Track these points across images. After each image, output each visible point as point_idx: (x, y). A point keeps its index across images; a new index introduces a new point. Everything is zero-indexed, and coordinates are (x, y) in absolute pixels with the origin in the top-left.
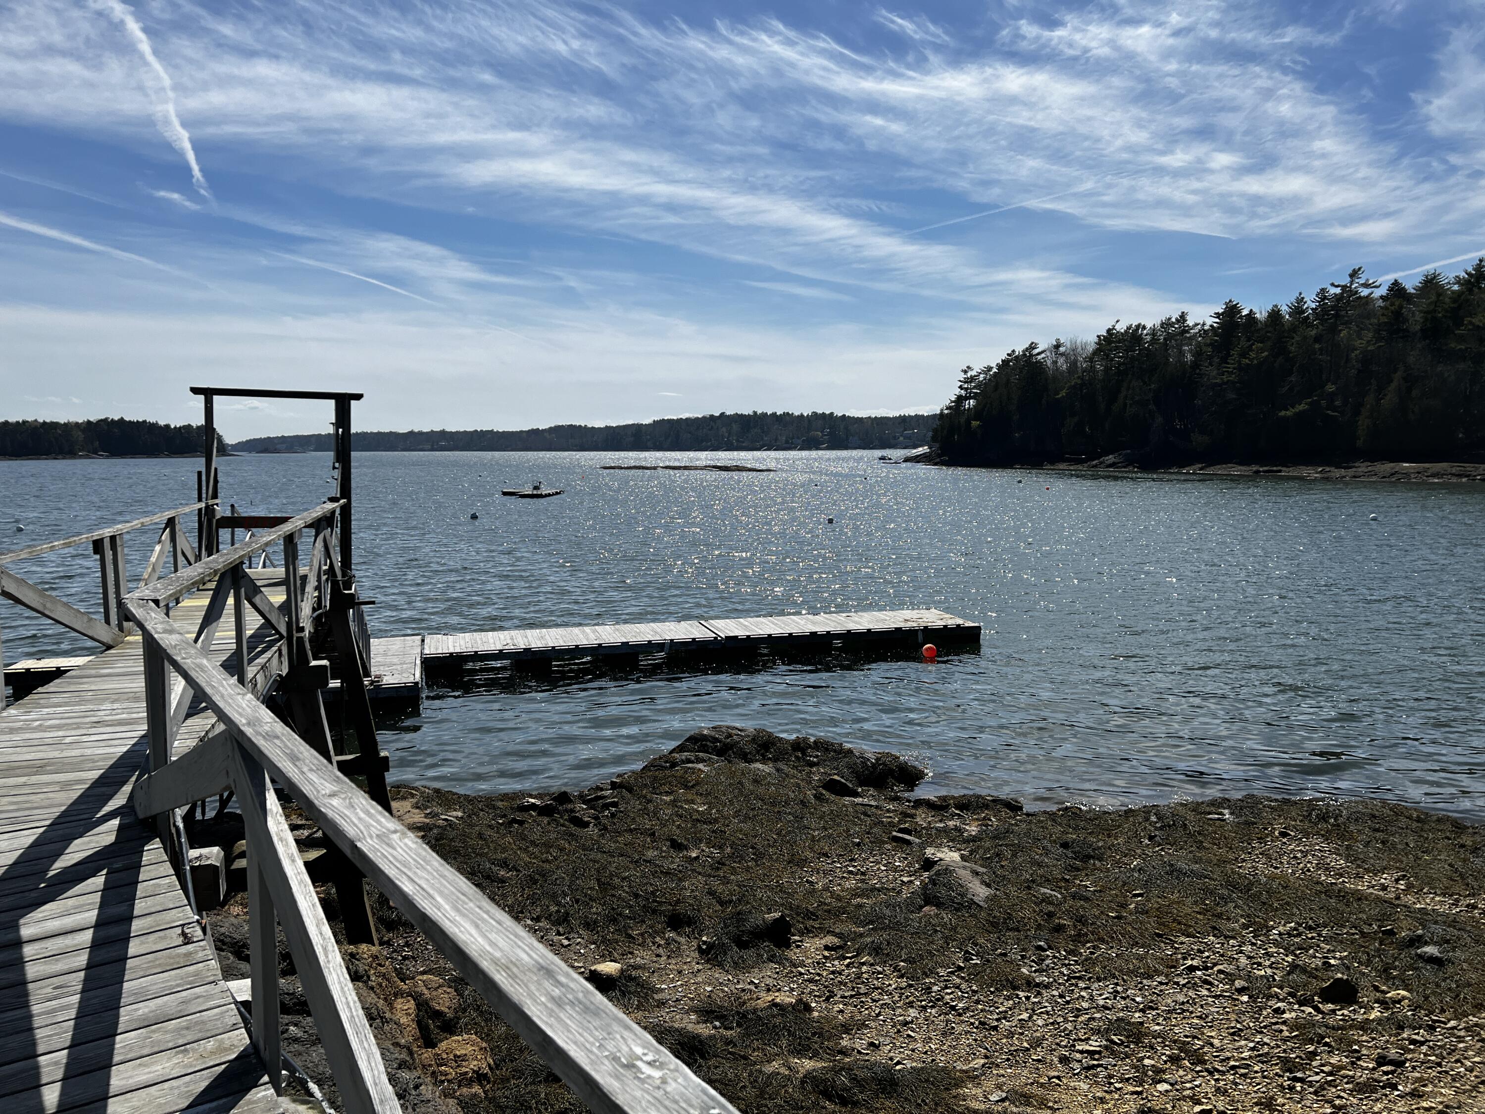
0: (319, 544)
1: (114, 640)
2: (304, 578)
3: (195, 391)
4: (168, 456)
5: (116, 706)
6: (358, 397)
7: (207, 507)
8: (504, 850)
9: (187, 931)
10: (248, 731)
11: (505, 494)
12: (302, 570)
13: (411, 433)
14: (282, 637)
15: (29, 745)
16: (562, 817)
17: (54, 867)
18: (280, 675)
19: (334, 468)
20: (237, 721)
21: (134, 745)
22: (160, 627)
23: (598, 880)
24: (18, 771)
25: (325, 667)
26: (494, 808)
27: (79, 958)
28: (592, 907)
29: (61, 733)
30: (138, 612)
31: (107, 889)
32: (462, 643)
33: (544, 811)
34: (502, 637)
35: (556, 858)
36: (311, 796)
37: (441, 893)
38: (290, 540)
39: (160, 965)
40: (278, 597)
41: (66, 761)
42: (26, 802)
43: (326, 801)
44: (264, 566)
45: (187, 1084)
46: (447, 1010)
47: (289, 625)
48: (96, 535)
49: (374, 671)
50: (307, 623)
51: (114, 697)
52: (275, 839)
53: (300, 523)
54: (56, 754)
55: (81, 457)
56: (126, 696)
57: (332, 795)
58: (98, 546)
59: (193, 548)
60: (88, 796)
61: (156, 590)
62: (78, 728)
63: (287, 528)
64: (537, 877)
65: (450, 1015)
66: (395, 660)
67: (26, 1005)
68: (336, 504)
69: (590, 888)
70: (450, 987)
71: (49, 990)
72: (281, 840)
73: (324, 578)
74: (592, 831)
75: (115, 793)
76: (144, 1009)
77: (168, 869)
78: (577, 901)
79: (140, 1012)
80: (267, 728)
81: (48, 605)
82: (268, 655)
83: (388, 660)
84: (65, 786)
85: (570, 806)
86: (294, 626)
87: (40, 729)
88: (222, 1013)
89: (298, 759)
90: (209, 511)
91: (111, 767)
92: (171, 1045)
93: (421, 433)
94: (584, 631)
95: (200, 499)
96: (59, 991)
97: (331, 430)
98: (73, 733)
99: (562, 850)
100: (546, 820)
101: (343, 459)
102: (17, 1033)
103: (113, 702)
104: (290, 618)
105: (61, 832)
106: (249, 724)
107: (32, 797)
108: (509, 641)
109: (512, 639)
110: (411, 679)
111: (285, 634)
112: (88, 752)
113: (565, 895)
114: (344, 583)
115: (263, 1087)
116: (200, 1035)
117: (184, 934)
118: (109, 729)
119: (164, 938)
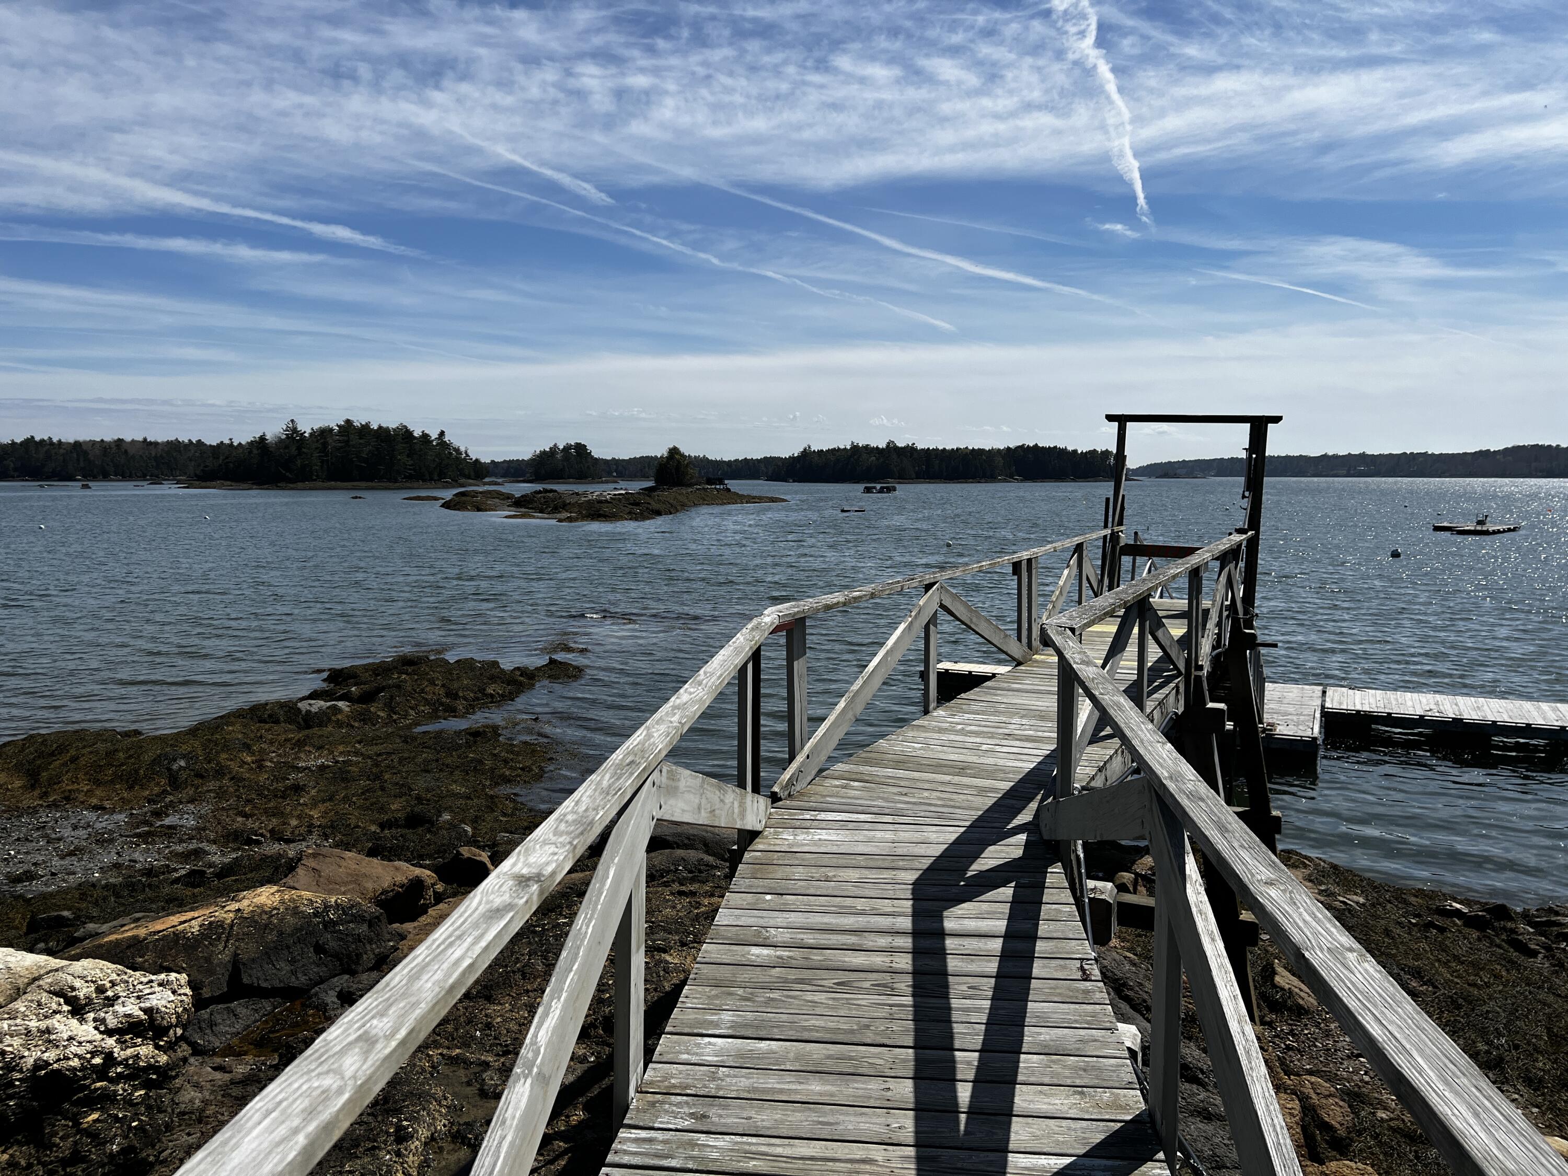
0: (1223, 579)
1: (1024, 657)
2: (1206, 612)
3: (1110, 418)
4: (1074, 480)
5: (1024, 721)
6: (1277, 419)
7: (1112, 534)
8: (1417, 957)
9: (1086, 967)
10: (1171, 786)
11: (1437, 529)
12: (1206, 603)
13: (1325, 456)
14: (1179, 674)
15: (952, 745)
16: (1497, 935)
17: (973, 867)
18: (1176, 714)
19: (1244, 497)
20: (1158, 772)
21: (1040, 763)
22: (1077, 657)
23: (1549, 1030)
24: (945, 769)
25: (1221, 710)
26: (1405, 902)
27: (990, 965)
28: (1536, 1060)
29: (978, 740)
30: (1057, 639)
31: (1016, 902)
32: (1372, 701)
33: (1470, 921)
34: (1424, 700)
35: (1487, 985)
36: (1246, 880)
37: (1421, 1052)
38: (1195, 575)
39: (1060, 994)
40: (1177, 630)
41: (985, 767)
42: (951, 800)
43: (1263, 888)
44: (1161, 597)
45: (1084, 1130)
46: (1338, 1126)
47: (1188, 662)
48: (1015, 557)
49: (1267, 718)
50: (1205, 661)
51: (1023, 712)
52: (1194, 910)
53: (1208, 555)
54: (974, 759)
55: (1000, 481)
56: (1033, 713)
57: (1270, 883)
58: (1016, 566)
59: (1096, 575)
60: (1000, 806)
61: (1071, 618)
62: (992, 737)
63: (1194, 560)
64: (1460, 1001)
65: (1342, 1132)
66: (1291, 709)
67: (946, 996)
68: (1244, 536)
69: (1536, 1037)
70: (1343, 1100)
71: (964, 988)
72: (1200, 912)
73: (1225, 614)
74: (1540, 962)
75: (1024, 808)
76: (1047, 1035)
77: (1067, 896)
78: (1516, 1047)
79: (1042, 1038)
80: (1190, 786)
81: (974, 620)
82: (1165, 691)
83: (1283, 708)
84: (982, 791)
85: (1509, 925)
86: (1192, 663)
87: (962, 732)
88: (1117, 1066)
89: (1227, 831)
90: (1115, 537)
91: (1021, 781)
92: (1069, 1082)
93: (1336, 457)
94: (1539, 708)
95: (1106, 526)
96: (971, 992)
97: (1243, 455)
98: (989, 741)
99: (1497, 977)
100: (1475, 934)
101: (1254, 488)
102: (938, 1021)
103: (1022, 717)
104: (1189, 654)
105: (977, 835)
106: (1171, 778)
107: (955, 796)
108: (1433, 707)
109: (1437, 704)
110: (1309, 733)
111: (1183, 671)
112: (1001, 762)
113: (1499, 1035)
114: (1245, 621)
115: (1158, 1164)
116: (1095, 1082)
117: (1082, 969)
118: (1018, 743)
119: (1064, 967)
